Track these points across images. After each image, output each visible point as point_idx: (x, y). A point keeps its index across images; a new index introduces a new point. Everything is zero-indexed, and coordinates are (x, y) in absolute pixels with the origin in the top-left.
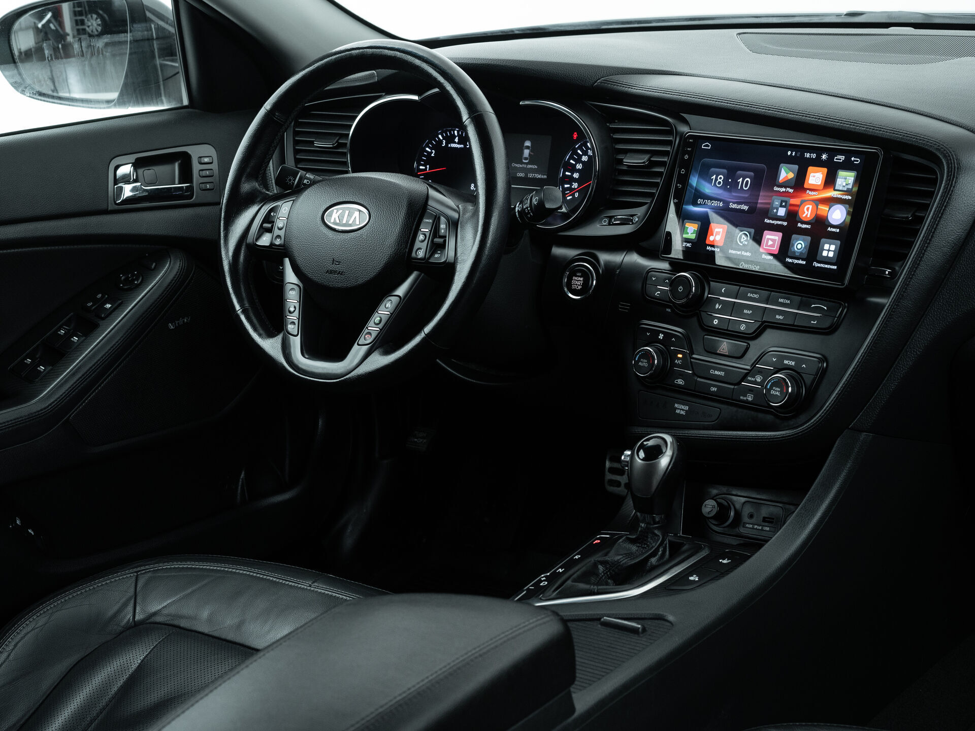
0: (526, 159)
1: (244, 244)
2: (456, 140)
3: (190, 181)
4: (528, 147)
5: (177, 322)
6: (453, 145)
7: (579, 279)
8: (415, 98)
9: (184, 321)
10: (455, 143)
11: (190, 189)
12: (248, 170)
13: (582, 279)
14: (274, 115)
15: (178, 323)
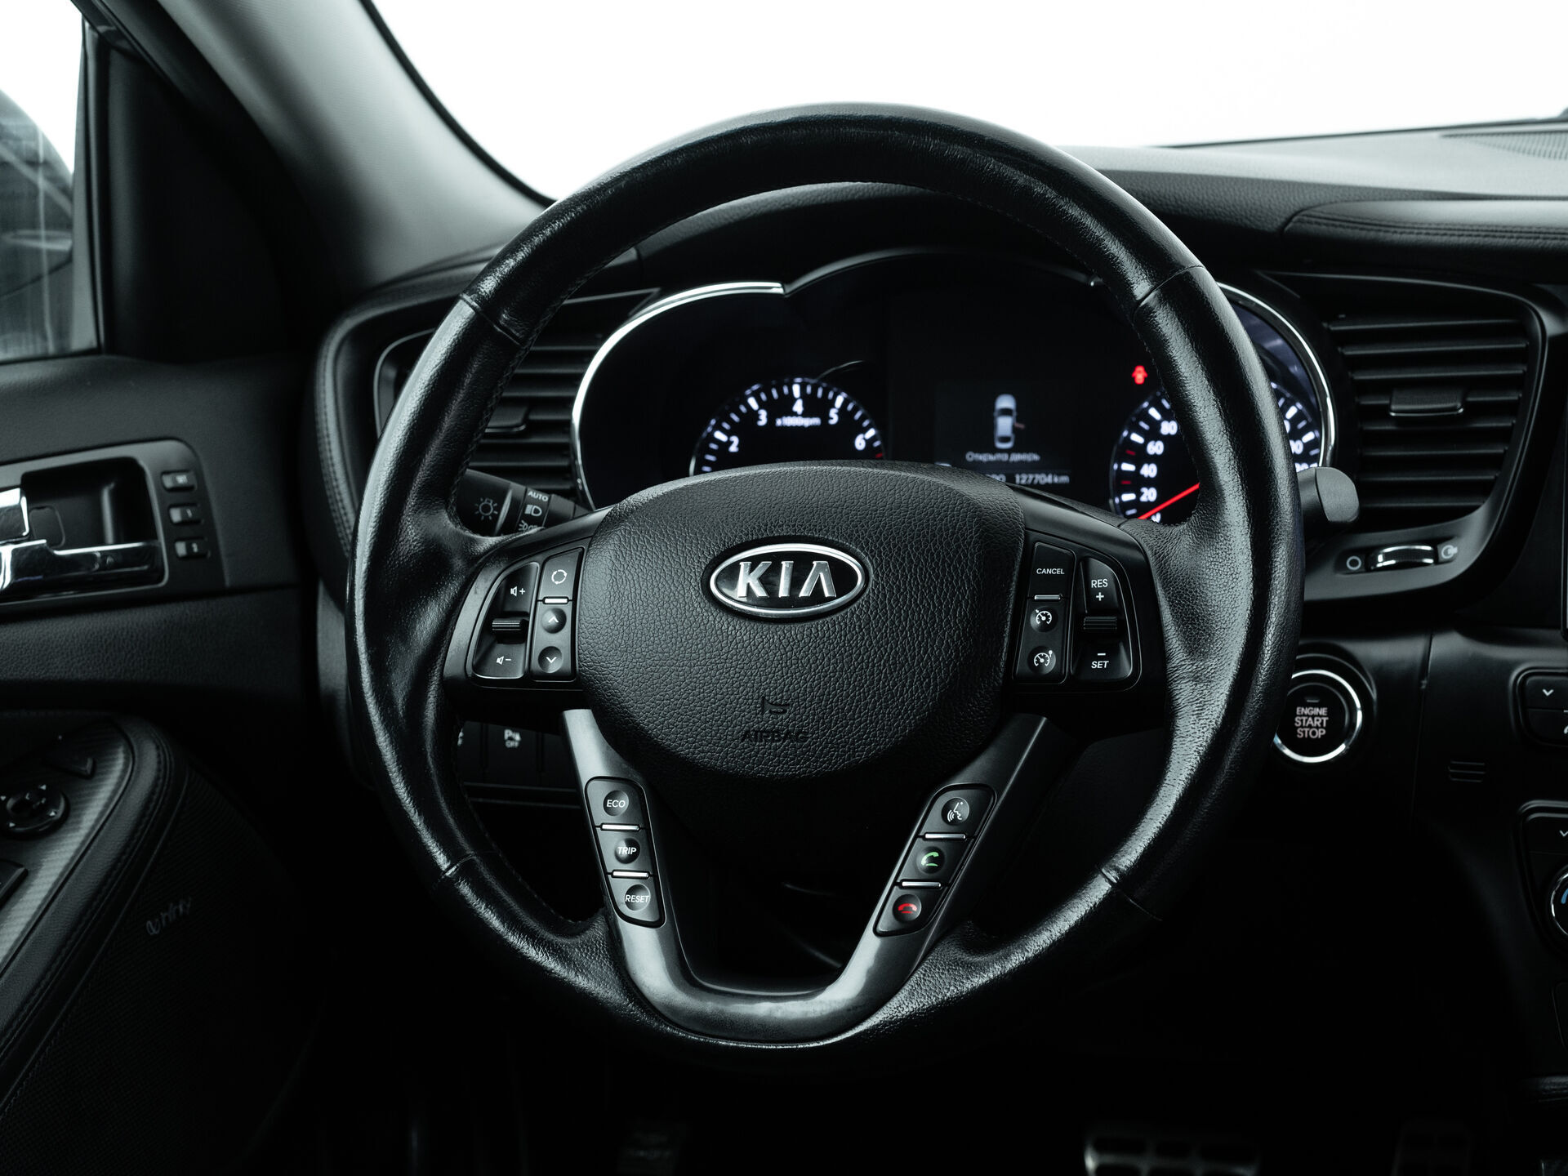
0: (1005, 439)
1: (435, 679)
2: (798, 407)
3: (149, 533)
4: (1006, 412)
5: (163, 915)
6: (789, 421)
7: (1317, 711)
8: (776, 288)
9: (178, 910)
10: (795, 414)
11: (148, 555)
12: (421, 476)
13: (1323, 711)
14: (496, 319)
15: (167, 918)
